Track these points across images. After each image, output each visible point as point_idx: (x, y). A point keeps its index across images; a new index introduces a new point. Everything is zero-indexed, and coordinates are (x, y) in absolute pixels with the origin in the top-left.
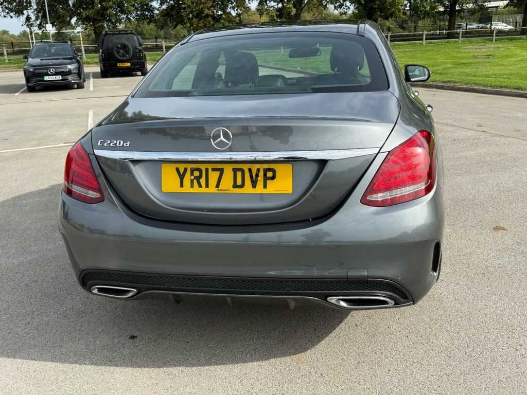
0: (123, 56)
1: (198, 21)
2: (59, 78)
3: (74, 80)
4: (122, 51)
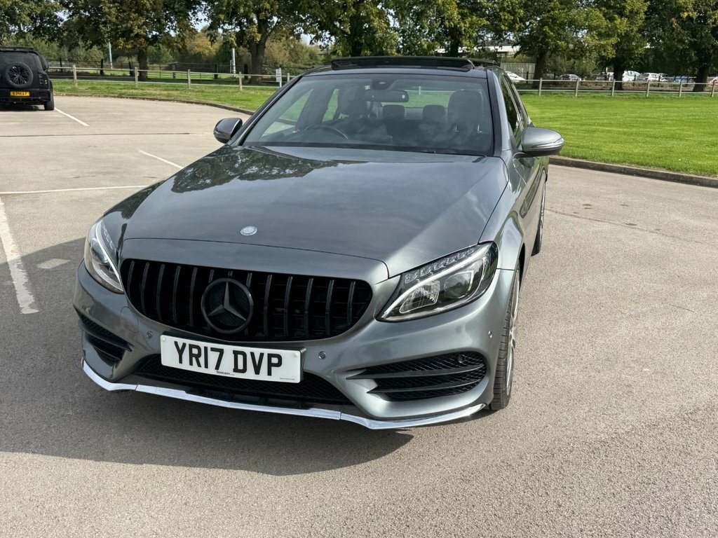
0: (20, 81)
1: (125, 41)
4: (18, 76)
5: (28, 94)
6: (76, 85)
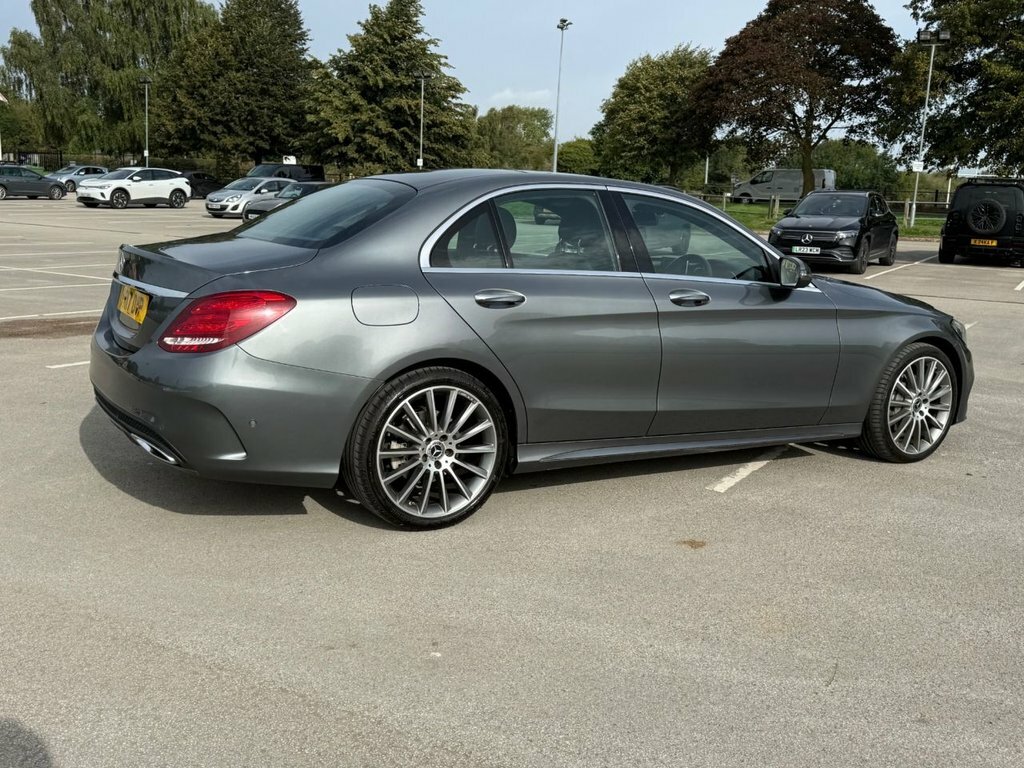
0: (985, 226)
2: (816, 251)
3: (843, 258)
4: (984, 218)
5: (995, 243)
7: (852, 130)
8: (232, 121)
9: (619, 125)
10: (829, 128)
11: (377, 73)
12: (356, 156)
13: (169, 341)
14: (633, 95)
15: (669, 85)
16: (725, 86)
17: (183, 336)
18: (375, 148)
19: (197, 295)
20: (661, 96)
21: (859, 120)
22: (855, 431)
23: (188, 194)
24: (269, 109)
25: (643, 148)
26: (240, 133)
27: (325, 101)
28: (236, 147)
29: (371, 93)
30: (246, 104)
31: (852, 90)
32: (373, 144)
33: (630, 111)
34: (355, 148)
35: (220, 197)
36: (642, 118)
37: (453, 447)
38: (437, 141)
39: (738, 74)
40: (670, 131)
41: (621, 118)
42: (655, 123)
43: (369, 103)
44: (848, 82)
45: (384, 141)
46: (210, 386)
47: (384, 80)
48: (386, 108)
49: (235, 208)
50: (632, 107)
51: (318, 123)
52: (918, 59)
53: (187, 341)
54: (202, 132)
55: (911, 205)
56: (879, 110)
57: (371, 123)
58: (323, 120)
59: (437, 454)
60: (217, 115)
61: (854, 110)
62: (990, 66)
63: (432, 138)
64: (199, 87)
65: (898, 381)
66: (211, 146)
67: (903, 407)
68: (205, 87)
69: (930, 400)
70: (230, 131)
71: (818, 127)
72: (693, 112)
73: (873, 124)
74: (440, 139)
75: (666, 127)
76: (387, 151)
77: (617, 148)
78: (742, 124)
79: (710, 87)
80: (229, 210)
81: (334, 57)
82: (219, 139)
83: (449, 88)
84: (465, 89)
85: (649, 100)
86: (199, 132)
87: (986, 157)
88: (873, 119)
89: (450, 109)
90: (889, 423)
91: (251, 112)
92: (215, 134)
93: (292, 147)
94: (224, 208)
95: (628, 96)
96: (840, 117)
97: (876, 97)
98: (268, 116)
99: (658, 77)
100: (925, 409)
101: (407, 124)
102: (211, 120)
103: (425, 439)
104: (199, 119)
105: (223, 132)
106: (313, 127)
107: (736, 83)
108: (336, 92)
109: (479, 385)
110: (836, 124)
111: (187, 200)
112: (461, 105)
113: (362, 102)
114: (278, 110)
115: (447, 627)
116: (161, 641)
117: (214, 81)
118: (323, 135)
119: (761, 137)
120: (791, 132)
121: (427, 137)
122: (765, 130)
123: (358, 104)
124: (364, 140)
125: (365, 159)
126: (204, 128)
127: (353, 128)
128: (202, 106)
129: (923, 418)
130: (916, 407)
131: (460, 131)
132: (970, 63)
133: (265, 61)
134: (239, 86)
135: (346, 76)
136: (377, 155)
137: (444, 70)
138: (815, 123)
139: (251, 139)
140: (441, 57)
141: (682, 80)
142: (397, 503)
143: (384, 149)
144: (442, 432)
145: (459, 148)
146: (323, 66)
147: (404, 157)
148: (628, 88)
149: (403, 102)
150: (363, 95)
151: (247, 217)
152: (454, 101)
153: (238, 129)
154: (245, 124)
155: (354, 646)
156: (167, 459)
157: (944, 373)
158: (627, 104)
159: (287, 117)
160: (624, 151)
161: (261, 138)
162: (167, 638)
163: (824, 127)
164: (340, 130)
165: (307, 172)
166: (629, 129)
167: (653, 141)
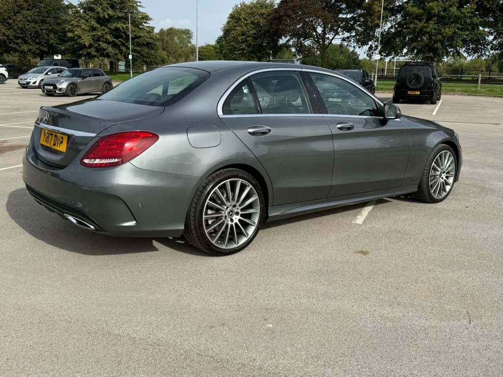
0: (414, 85)
2: (339, 100)
4: (414, 81)
5: (419, 93)
6: (479, 88)
7: (344, 40)
8: (26, 37)
9: (232, 37)
10: (333, 39)
11: (104, 11)
12: (96, 54)
13: (86, 161)
14: (238, 22)
15: (256, 17)
16: (284, 18)
17: (95, 158)
18: (106, 49)
19: (101, 135)
20: (252, 23)
21: (347, 35)
22: (415, 189)
23: (7, 76)
24: (46, 30)
25: (244, 49)
26: (31, 43)
27: (77, 26)
28: (30, 50)
29: (102, 21)
30: (33, 28)
31: (343, 20)
32: (105, 47)
33: (237, 30)
34: (95, 49)
35: (26, 78)
36: (243, 34)
37: (239, 211)
38: (138, 46)
39: (290, 12)
40: (258, 40)
41: (233, 34)
42: (249, 36)
43: (101, 26)
44: (340, 16)
45: (110, 46)
46: (113, 186)
47: (108, 15)
48: (110, 29)
49: (35, 83)
50: (238, 28)
51: (74, 37)
52: (375, 5)
53: (97, 161)
54: (10, 43)
55: (374, 76)
56: (356, 30)
57: (102, 36)
58: (77, 35)
59: (232, 215)
60: (18, 33)
61: (344, 30)
62: (408, 7)
63: (135, 44)
64: (7, 19)
65: (433, 163)
66: (15, 50)
67: (434, 176)
68: (10, 19)
69: (446, 172)
70: (26, 42)
71: (328, 38)
72: (268, 31)
73: (354, 36)
74: (139, 45)
75: (255, 39)
76: (113, 51)
77: (231, 49)
78: (292, 36)
79: (276, 18)
80: (31, 84)
81: (81, 2)
82: (20, 47)
83: (143, 18)
84: (151, 19)
85: (246, 25)
86: (8, 43)
87: (407, 52)
88: (354, 34)
89: (144, 29)
90: (430, 184)
91: (37, 32)
92: (17, 44)
93: (60, 50)
94: (28, 83)
95: (236, 23)
96: (337, 33)
97: (355, 23)
98: (46, 34)
99: (250, 13)
100: (444, 176)
101: (122, 37)
102: (14, 36)
103: (225, 207)
104: (8, 36)
105: (22, 43)
106: (71, 39)
107: (289, 16)
108: (83, 21)
109: (250, 177)
110: (336, 37)
111: (6, 79)
112: (149, 27)
113: (98, 26)
114: (51, 31)
115: (267, 309)
116: (117, 332)
117: (15, 15)
118: (77, 43)
119: (301, 44)
120: (315, 41)
121: (133, 44)
122: (303, 40)
123: (96, 27)
124: (99, 45)
125: (100, 55)
126: (11, 41)
127: (93, 39)
128: (9, 29)
129: (443, 180)
130: (440, 175)
131: (150, 41)
132: (398, 6)
133: (43, 5)
134: (29, 18)
135: (88, 12)
136: (107, 53)
137: (140, 9)
138: (327, 36)
139: (38, 46)
140: (138, 2)
141: (262, 14)
142: (213, 242)
143: (110, 50)
144: (234, 203)
145: (151, 49)
146: (75, 7)
147: (121, 54)
148: (235, 18)
149: (120, 25)
150: (98, 22)
151: (44, 88)
152: (146, 25)
153: (30, 41)
154: (33, 38)
155: (224, 324)
156: (90, 227)
157: (452, 158)
158: (235, 26)
159: (57, 35)
160: (235, 51)
161: (43, 46)
162: (119, 330)
163: (331, 38)
164: (87, 40)
165: (69, 63)
166: (237, 39)
167: (249, 46)
